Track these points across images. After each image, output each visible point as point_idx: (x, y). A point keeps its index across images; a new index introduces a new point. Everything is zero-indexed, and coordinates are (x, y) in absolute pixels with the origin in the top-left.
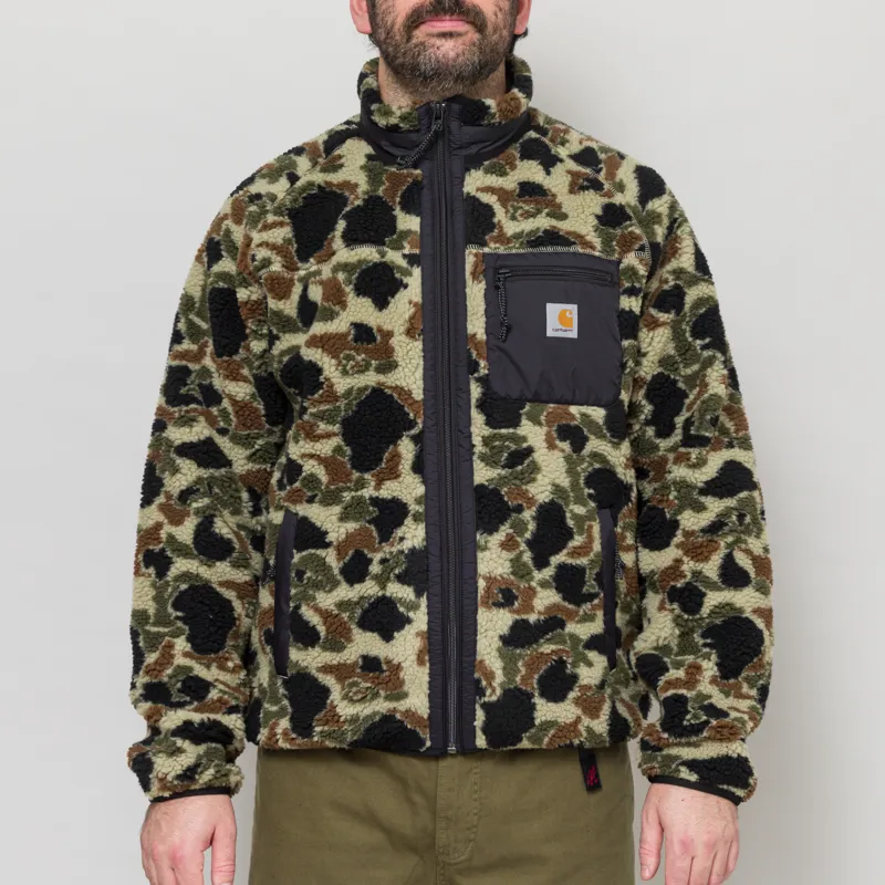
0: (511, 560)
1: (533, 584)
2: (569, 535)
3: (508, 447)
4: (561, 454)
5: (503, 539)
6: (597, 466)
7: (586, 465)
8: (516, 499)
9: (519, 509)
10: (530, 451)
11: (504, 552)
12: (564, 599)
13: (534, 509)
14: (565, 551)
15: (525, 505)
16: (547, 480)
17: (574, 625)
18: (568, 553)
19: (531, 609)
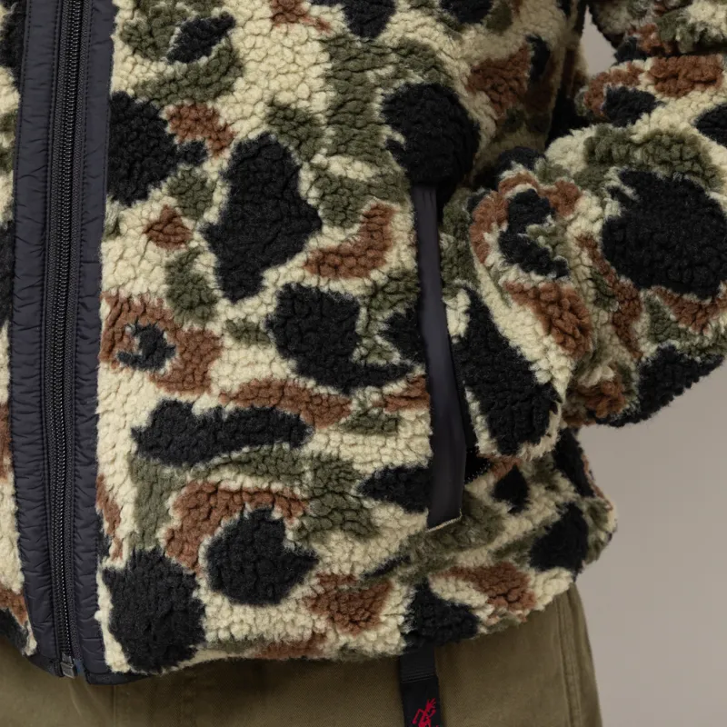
0: (169, 267)
1: (215, 328)
2: (310, 222)
3: (182, 14)
4: (314, 32)
5: (154, 217)
6: (416, 78)
7: (389, 70)
8: (189, 130)
9: (196, 155)
10: (227, 23)
11: (152, 245)
12: (302, 371)
13: (227, 154)
14: (300, 258)
15: (208, 144)
16: (255, 93)
17: (335, 437)
18: (307, 263)
19: (203, 384)
